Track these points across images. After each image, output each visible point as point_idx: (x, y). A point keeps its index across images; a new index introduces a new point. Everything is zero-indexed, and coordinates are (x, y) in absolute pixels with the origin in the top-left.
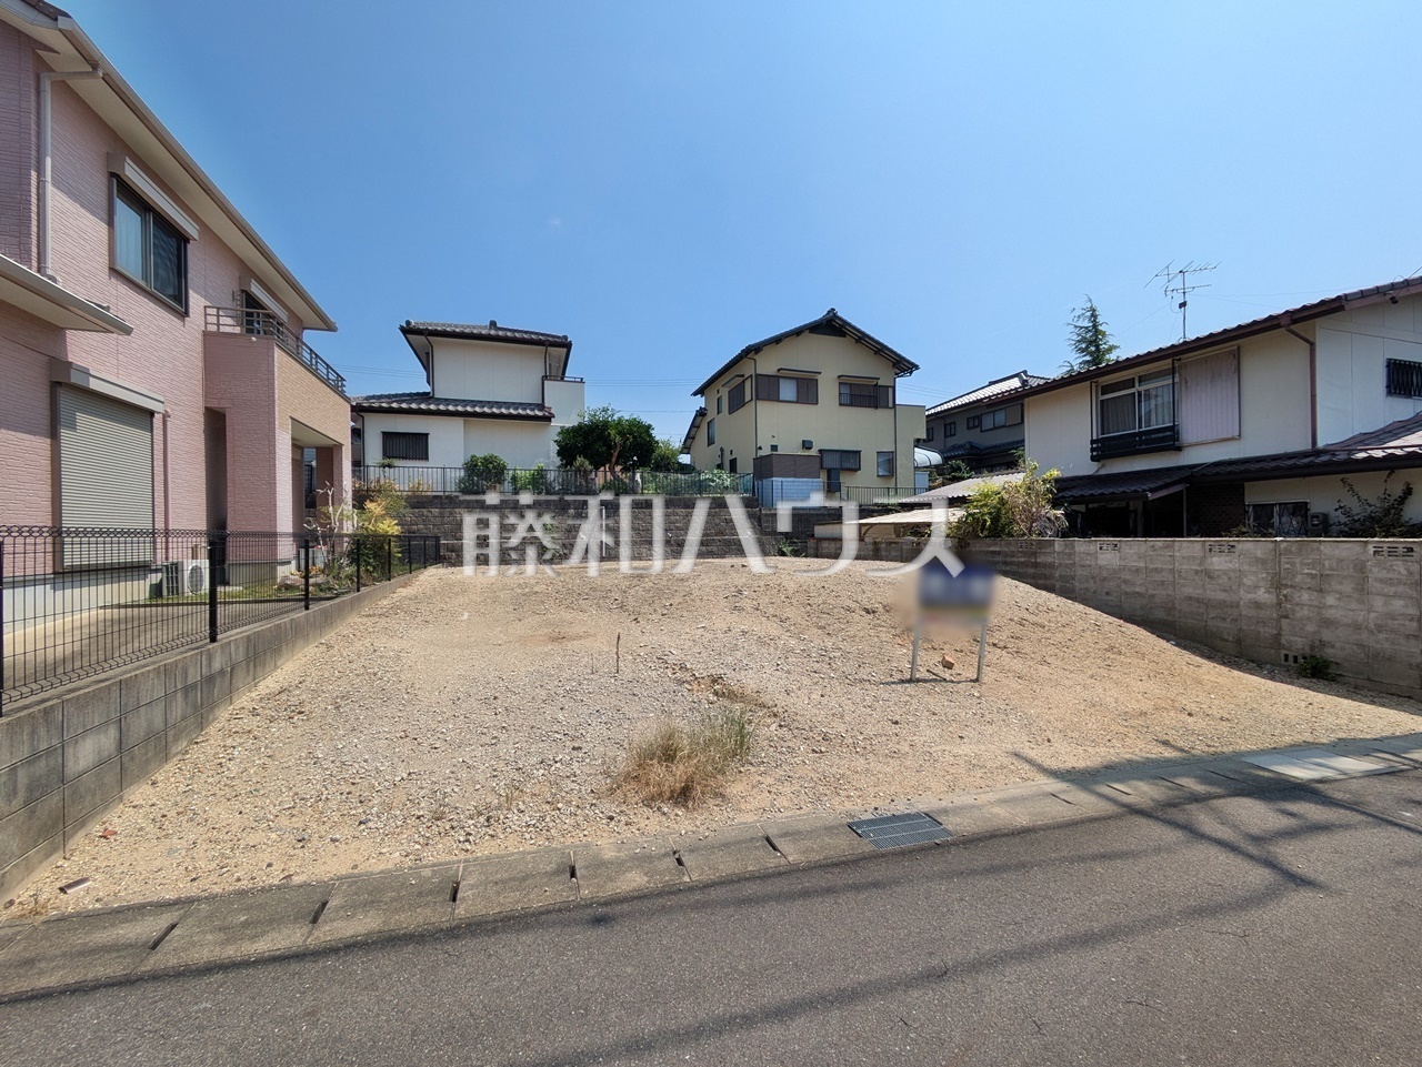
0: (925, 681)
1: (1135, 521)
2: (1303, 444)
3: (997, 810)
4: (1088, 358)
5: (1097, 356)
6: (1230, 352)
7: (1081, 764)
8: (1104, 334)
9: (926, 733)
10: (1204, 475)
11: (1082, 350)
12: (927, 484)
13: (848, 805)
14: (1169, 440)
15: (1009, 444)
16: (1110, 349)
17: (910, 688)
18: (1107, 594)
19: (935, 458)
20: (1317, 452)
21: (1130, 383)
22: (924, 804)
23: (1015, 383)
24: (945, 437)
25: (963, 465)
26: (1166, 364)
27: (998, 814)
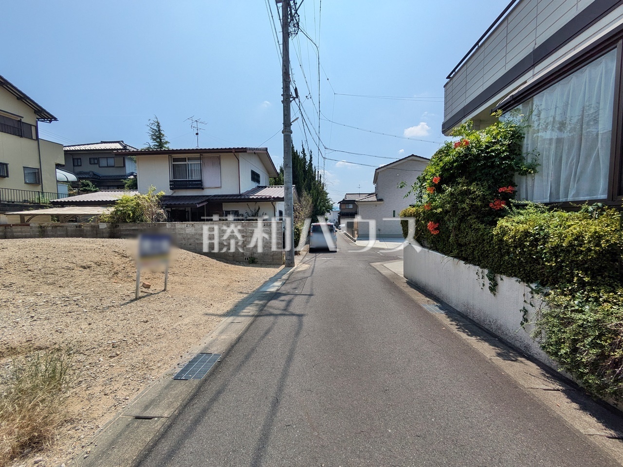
0: (144, 297)
1: (188, 216)
2: (237, 193)
3: (223, 337)
4: (156, 144)
5: (161, 144)
6: (218, 157)
7: (228, 309)
8: (163, 135)
9: (165, 321)
10: (212, 199)
11: (154, 140)
12: (67, 192)
13: (163, 372)
14: (199, 185)
15: (119, 176)
16: (166, 143)
17: (138, 302)
18: (190, 244)
19: (72, 177)
20: (240, 195)
21: (184, 160)
22: (196, 350)
23: (118, 146)
24: (74, 166)
25: (90, 184)
26: (198, 155)
27: (225, 339)
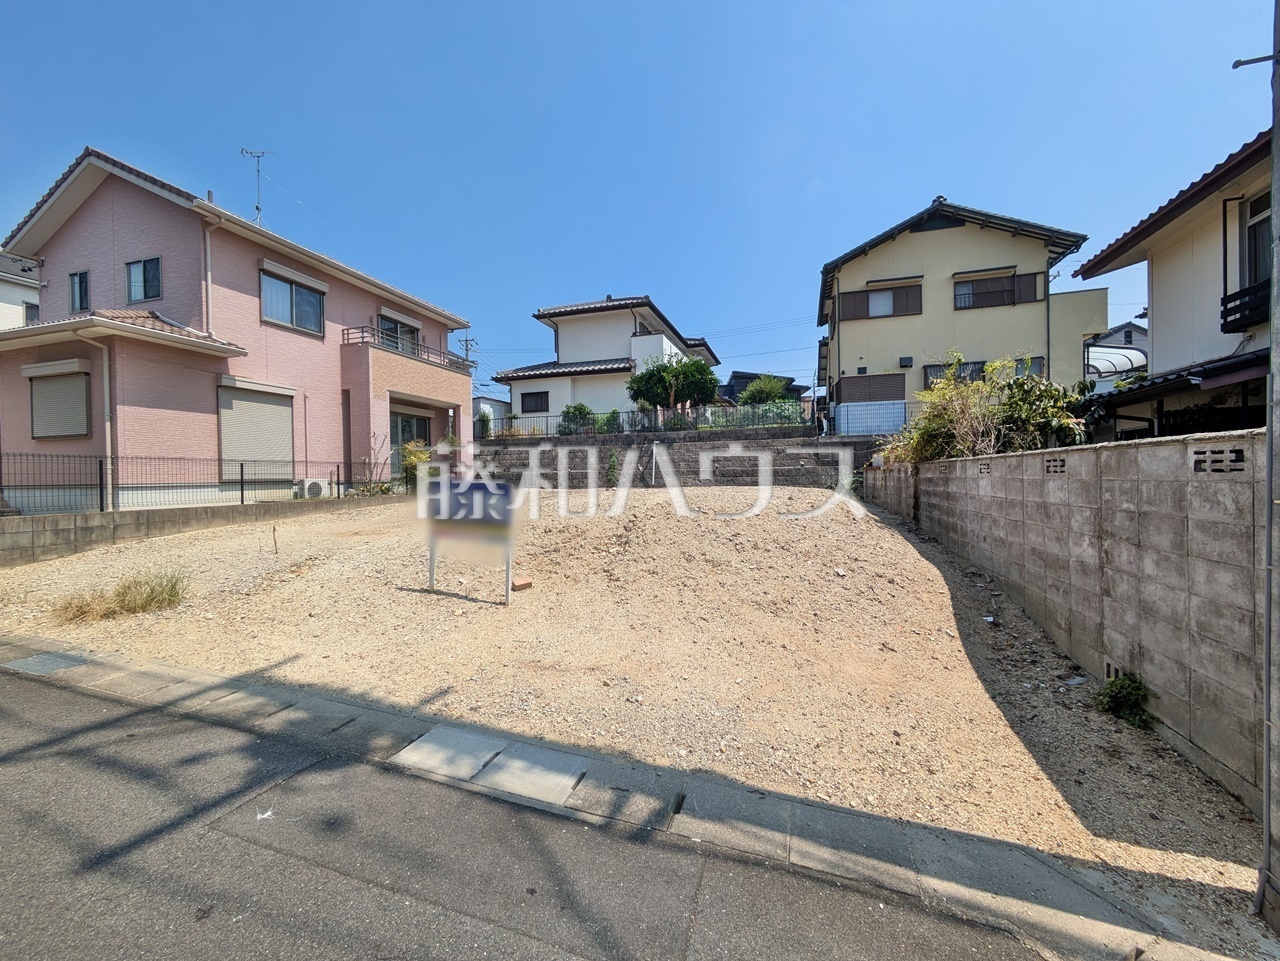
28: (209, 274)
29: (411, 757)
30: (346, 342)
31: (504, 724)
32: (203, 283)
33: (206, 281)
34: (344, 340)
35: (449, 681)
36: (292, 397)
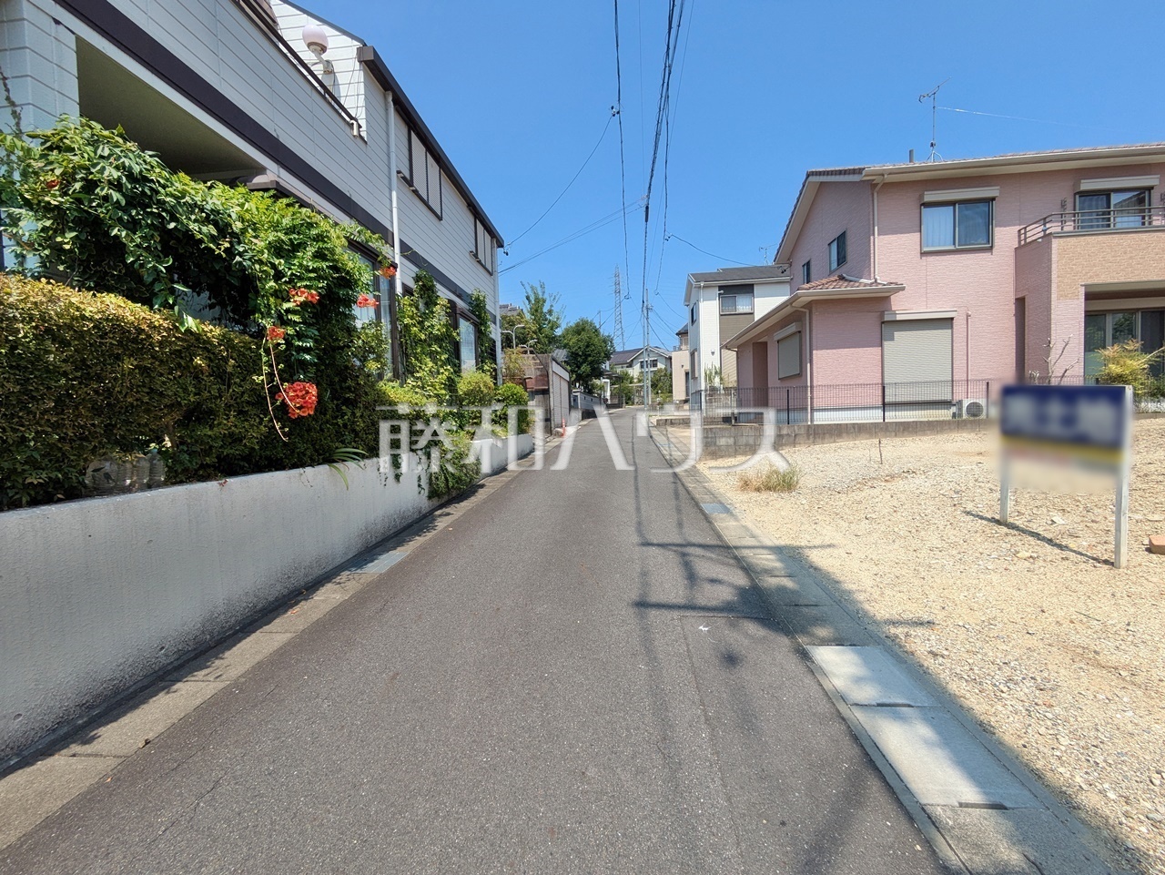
28: (876, 228)
29: (828, 657)
30: (1023, 243)
31: (955, 687)
32: (872, 237)
33: (874, 235)
34: (1020, 242)
35: (939, 617)
36: (952, 319)
